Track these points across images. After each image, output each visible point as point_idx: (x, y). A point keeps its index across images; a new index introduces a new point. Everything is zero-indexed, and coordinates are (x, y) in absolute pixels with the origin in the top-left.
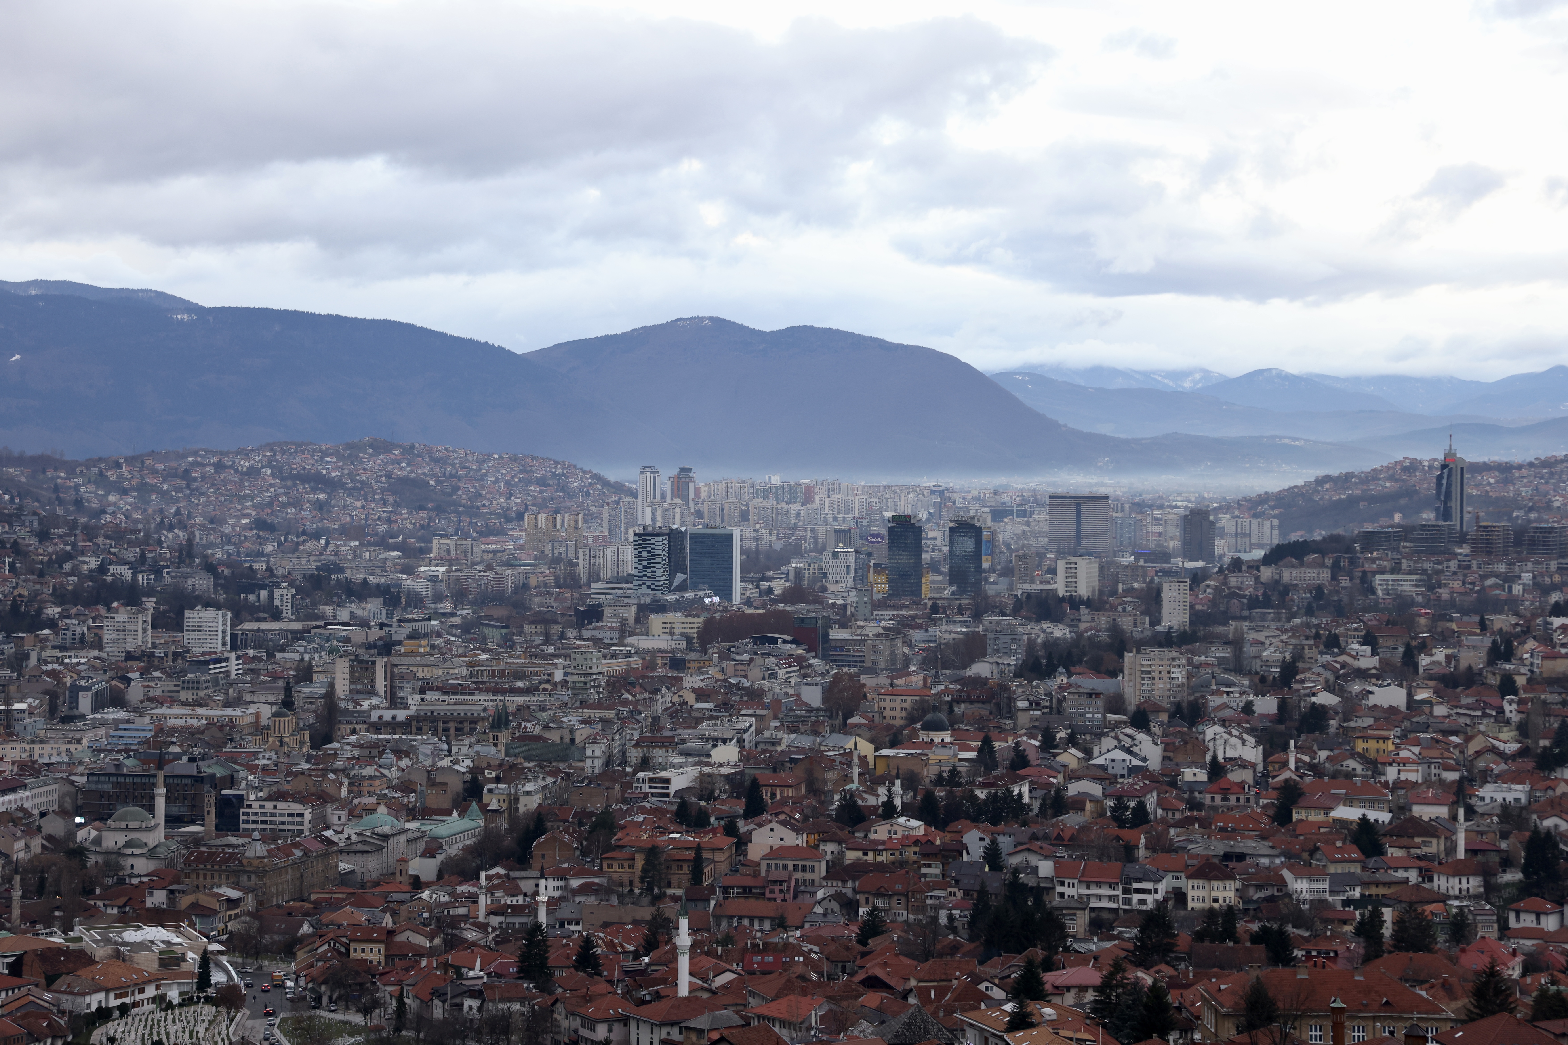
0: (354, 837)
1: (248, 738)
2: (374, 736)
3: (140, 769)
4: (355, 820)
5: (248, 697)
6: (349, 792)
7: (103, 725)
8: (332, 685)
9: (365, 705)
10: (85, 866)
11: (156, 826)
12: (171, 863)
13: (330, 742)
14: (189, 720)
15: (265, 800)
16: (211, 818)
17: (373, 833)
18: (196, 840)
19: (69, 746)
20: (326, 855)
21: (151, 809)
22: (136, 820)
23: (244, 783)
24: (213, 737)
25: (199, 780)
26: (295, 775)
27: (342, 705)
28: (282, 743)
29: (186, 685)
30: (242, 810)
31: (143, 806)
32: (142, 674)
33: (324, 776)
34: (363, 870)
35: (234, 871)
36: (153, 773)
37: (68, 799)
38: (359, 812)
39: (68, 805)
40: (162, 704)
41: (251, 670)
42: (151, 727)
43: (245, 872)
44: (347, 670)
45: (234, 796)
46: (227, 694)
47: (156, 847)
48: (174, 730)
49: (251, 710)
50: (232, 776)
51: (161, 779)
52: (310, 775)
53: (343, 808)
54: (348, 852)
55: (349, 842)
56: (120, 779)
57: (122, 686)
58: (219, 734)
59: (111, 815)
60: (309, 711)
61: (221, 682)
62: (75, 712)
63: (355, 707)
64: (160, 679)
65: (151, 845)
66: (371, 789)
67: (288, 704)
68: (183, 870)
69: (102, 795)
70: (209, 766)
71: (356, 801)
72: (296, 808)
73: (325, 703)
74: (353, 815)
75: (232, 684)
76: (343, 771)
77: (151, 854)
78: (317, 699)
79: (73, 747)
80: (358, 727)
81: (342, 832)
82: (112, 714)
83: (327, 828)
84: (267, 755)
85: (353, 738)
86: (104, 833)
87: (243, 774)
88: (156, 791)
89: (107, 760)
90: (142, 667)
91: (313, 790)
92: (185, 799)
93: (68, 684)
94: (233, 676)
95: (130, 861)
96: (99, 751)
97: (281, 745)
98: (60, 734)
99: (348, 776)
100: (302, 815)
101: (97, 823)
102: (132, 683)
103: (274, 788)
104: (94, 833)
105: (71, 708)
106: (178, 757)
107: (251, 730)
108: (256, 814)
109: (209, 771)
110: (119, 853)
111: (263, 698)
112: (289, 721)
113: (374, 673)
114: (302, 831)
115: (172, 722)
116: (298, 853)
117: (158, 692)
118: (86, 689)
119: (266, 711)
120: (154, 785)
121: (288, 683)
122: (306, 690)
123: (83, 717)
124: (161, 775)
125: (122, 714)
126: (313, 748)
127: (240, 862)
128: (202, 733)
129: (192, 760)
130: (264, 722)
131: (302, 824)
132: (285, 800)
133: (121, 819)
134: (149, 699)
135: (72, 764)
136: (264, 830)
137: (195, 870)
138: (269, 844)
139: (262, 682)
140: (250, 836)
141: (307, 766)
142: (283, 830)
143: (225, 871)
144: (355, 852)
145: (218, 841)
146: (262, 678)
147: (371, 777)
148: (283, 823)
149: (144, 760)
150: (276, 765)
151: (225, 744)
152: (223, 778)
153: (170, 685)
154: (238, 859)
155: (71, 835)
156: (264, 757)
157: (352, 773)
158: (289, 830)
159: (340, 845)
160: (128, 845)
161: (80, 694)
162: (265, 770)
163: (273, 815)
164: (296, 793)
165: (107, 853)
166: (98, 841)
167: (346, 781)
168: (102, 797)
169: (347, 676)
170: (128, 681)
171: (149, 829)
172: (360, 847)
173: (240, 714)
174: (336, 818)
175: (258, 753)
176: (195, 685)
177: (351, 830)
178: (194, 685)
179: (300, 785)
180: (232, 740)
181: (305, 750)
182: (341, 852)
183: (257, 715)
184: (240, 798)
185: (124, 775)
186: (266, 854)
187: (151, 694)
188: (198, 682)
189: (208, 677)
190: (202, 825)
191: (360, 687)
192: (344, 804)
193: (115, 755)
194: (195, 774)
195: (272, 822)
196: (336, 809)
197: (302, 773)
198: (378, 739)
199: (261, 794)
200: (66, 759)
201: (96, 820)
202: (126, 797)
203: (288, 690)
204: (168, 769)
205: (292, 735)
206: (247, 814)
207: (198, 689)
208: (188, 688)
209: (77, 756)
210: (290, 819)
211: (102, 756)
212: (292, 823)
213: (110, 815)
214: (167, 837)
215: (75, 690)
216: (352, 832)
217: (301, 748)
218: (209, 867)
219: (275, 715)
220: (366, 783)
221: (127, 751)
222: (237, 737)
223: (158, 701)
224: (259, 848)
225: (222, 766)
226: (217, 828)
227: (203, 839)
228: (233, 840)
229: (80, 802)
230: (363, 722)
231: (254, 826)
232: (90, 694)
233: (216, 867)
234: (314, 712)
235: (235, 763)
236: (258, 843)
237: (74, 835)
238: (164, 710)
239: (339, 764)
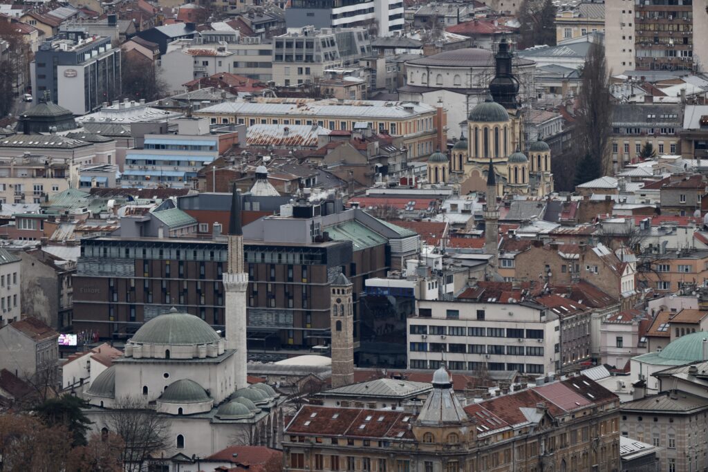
0: (652, 383)
1: (420, 166)
2: (692, 163)
3: (192, 231)
4: (654, 344)
5: (416, 78)
6: (640, 284)
7: (112, 137)
8: (597, 52)
9: (671, 94)
10: (79, 440)
11: (229, 355)
12: (261, 435)
13: (597, 176)
14: (292, 127)
15: (458, 300)
16: (345, 339)
17: (693, 373)
18: (314, 386)
19: (39, 181)
20: (591, 420)
21: (217, 319)
22: (187, 342)
23: (412, 264)
24: (345, 164)
25: (316, 256)
26: (524, 246)
27: (620, 93)
28: (492, 179)
29: (284, 51)
30: (411, 322)
31: (199, 312)
32: (190, 27)
33: (585, 250)
34: (673, 454)
35: (397, 453)
36: (219, 239)
37: (41, 296)
38: (661, 327)
39: (42, 309)
40: (234, 91)
41: (424, 19)
42: (213, 141)
43: (419, 455)
44: (630, 18)
45: (393, 290)
46: (372, 70)
47: (229, 399)
48: (262, 147)
49: (426, 104)
50: (387, 248)
51: (235, 253)
52: (555, 247)
53: (627, 319)
54: (640, 415)
55: (642, 393)
56: (153, 254)
57: (149, 53)
58: (358, 159)
59: (134, 330)
60: (548, 108)
61: (359, 45)
62: (51, 109)
63: (649, 98)
64: (228, 38)
65: (220, 395)
66: (688, 278)
67: (503, 92)
68: (287, 449)
69: (113, 286)
70: (338, 227)
71: (655, 305)
72: (526, 317)
73: (584, 88)
74: (649, 336)
75: (382, 48)
76: (626, 238)
77: (220, 413)
78: (565, 81)
79: (48, 184)
80: (655, 143)
81: (626, 371)
82: (129, 114)
83: (594, 361)
84: (461, 203)
85: (645, 168)
86: (118, 368)
87: (410, 243)
88: (227, 279)
89: (122, 212)
90: (190, 13)
91: (561, 278)
92: (288, 296)
93: (34, 49)
94: (384, 32)
95: (176, 428)
96: (100, 193)
97: (491, 181)
98: (19, 157)
99: (636, 249)
100: (538, 334)
101: (105, 348)
102: (171, 47)
103: (478, 275)
104: (98, 369)
105: (41, 101)
106: (270, 206)
107: (426, 150)
108: (440, 330)
109: (337, 236)
110: (150, 412)
111: (448, 79)
112: (509, 128)
113: (688, 24)
114: (539, 369)
115: (257, 131)
116: (532, 415)
117: (226, 67)
118: (73, 58)
119: (457, 108)
120: (222, 266)
121: (503, 47)
122: (542, 62)
123: (67, 119)
124: (237, 245)
125: (148, 113)
126: (559, 188)
127: (409, 434)
128: (322, 155)
129: (302, 212)
130: (454, 131)
131: (538, 352)
132: (502, 301)
133: (154, 339)
134: (206, 82)
135: (48, 220)
136: (458, 365)
137: (312, 449)
138: (470, 395)
139: (446, 46)
140: (428, 378)
141: (548, 227)
142: (499, 366)
143: (376, 452)
144: (656, 416)
145: (359, 389)
146: (447, 36)
147: (686, 253)
148: (498, 350)
149: (201, 215)
150: (481, 226)
151: (371, 179)
152: (368, 253)
153: (250, 50)
154: (405, 428)
155: (50, 374)
156: (454, 207)
157: (645, 244)
158: (511, 366)
159: (623, 399)
160: (170, 394)
161: (61, 70)
162: (457, 233)
163: (477, 332)
164: (523, 285)
165: (127, 411)
166: (106, 387)
167: (632, 259)
168: (112, 290)
169: (631, 31)
170: (161, 42)
171: (213, 362)
172: (666, 404)
173: (401, 113)
174: (612, 341)
175: (441, 198)
176: (304, 51)
177: (644, 368)
178: (301, 52)
179: (534, 267)
180: (385, 170)
181: (542, 193)
182: (625, 414)
183: (438, 117)
184: (406, 297)
185: (159, 245)
186: (463, 416)
187: (212, 70)
188: (310, 45)
189: (331, 34)
190: (326, 353)
191: (658, 54)
192: (627, 310)
193: (142, 203)
194: (308, 242)
195: (474, 349)
196: (613, 321)
197: (537, 243)
198: (700, 170)
199: (450, 288)
200: (35, 209)
201: (101, 340)
202: (164, 291)
203: (503, 62)
204: (252, 233)
205: (513, 160)
206: (421, 330)
207: (309, 58)
208: (289, 58)
209: (58, 202)
210: (513, 342)
211: (111, 203)
212: (517, 351)
213: (132, 331)
214: (252, 378)
215: (50, 60)
216: (648, 371)
217: (533, 190)
218: (343, 443)
219: (476, 116)
220: (675, 264)
221: (163, 193)
222: (396, 163)
223: (225, 86)
224: (447, 403)
225: (365, 226)
226: (358, 361)
227: (327, 383)
228: (392, 386)
229: (67, 302)
230: (666, 132)
231: (437, 356)
232: (80, 70)
233: (358, 444)
234: (561, 109)
235: (394, 219)
236: (446, 394)
237: (58, 373)
238: (238, 106)
239: (616, 223)
